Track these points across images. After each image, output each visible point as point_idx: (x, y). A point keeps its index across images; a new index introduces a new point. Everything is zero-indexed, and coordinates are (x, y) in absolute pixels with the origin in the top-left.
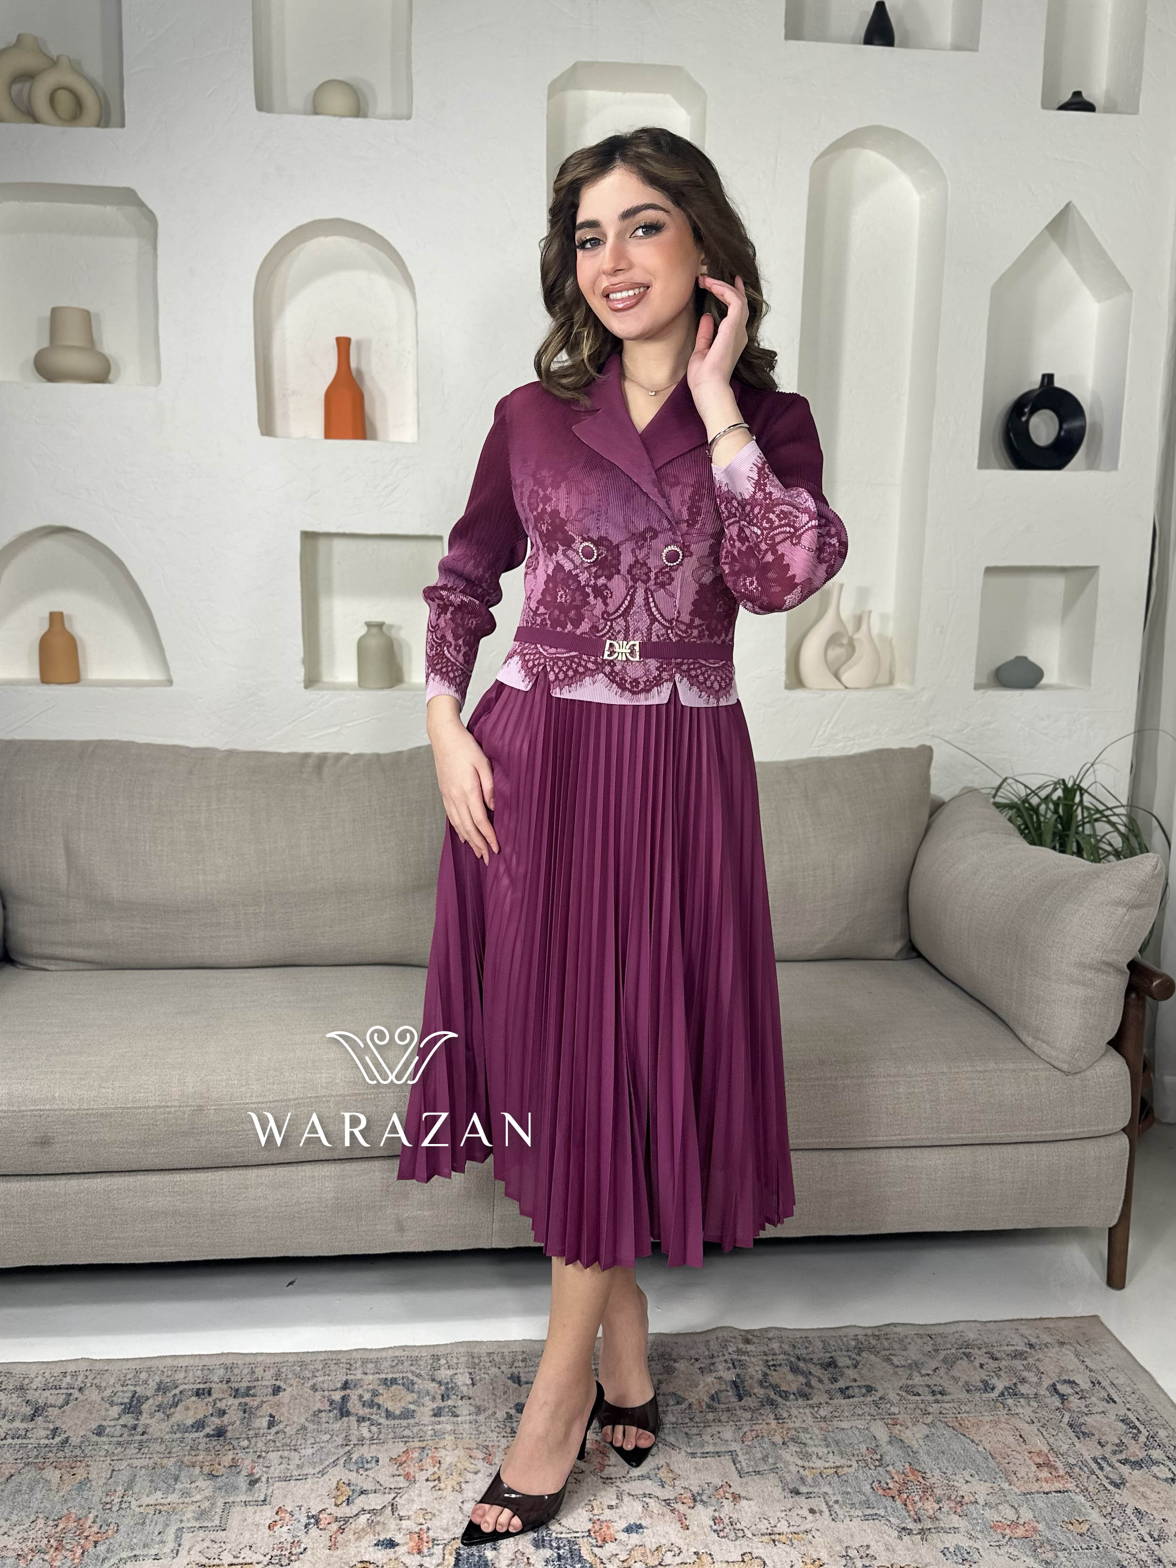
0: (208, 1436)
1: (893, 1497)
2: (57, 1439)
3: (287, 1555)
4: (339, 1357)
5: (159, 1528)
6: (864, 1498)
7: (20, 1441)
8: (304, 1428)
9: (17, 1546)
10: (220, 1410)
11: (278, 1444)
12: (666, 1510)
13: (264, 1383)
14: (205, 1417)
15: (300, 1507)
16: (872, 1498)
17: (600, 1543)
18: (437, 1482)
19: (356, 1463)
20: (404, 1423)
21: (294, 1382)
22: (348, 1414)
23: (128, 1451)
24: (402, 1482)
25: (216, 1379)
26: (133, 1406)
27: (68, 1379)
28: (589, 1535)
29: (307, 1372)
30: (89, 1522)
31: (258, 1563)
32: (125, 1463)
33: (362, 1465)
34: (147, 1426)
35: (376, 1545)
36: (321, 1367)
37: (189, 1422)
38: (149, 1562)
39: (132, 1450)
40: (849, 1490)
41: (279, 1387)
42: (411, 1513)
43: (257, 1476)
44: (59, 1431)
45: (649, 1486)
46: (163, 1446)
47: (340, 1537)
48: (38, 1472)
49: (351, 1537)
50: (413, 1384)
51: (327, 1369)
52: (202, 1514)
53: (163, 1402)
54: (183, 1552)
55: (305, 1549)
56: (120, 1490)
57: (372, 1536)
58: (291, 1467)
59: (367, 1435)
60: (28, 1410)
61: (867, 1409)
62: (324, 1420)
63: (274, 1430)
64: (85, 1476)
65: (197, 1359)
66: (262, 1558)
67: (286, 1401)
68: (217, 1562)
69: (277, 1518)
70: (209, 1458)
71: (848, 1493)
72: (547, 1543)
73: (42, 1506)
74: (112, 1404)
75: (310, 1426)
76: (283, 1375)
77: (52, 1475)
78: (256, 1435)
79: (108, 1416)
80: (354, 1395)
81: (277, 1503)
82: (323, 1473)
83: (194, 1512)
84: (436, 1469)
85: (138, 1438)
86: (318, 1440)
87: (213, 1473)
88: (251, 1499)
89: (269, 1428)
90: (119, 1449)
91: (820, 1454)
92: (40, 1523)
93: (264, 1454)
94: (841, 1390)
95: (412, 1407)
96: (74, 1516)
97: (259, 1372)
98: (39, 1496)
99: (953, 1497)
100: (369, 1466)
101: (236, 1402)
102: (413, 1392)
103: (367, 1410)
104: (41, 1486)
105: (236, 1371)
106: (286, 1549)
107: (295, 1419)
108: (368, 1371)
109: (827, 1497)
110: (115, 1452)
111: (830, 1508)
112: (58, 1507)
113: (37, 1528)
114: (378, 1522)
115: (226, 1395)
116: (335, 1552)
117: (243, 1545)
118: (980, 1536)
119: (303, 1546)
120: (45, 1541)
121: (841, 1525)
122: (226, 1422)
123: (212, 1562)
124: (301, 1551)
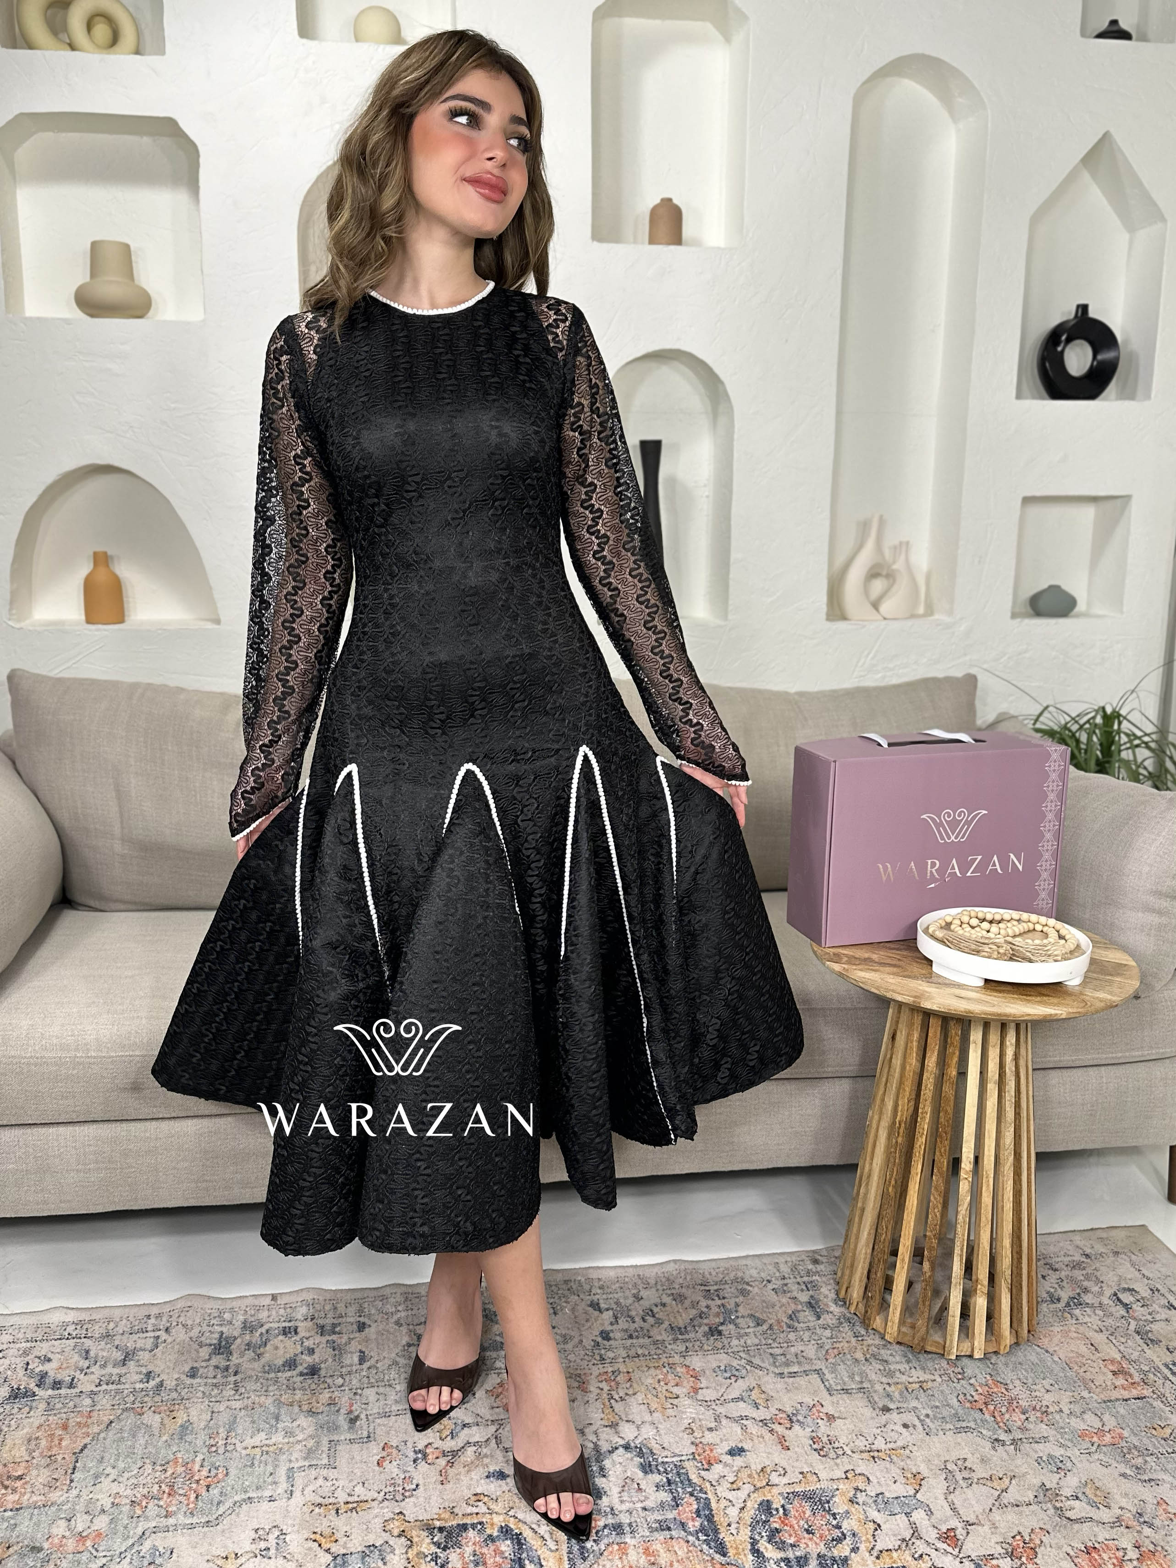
0: (301, 1374)
1: (981, 1410)
2: (152, 1383)
3: (401, 1491)
4: (418, 1290)
5: (270, 1469)
6: (953, 1411)
7: (114, 1387)
8: (397, 1362)
9: (129, 1492)
10: (309, 1348)
11: (372, 1380)
12: (764, 1431)
13: (348, 1319)
14: (296, 1355)
15: (405, 1442)
16: (961, 1412)
17: (706, 1466)
21: (379, 1317)
23: (224, 1392)
25: (300, 1317)
26: (223, 1347)
27: (152, 1321)
28: (694, 1459)
29: (389, 1306)
30: (197, 1467)
31: (373, 1500)
32: (223, 1405)
34: (238, 1365)
35: (487, 1477)
36: (402, 1300)
37: (280, 1362)
38: (265, 1505)
39: (228, 1392)
40: (937, 1404)
41: (364, 1324)
43: (356, 1414)
44: (152, 1374)
45: (743, 1409)
46: (257, 1386)
47: (451, 1472)
48: (138, 1416)
49: (461, 1470)
51: (410, 1301)
52: (309, 1453)
53: (251, 1341)
54: (297, 1493)
55: (418, 1485)
56: (223, 1434)
57: (482, 1469)
58: (390, 1402)
60: (119, 1356)
63: (366, 1366)
64: (186, 1418)
66: (375, 1495)
67: (373, 1336)
68: (332, 1500)
69: (384, 1454)
70: (306, 1397)
71: (937, 1407)
72: (653, 1467)
73: (146, 1451)
74: (201, 1345)
75: (404, 1361)
76: (366, 1311)
77: (153, 1419)
78: (350, 1373)
79: (200, 1358)
81: (381, 1438)
83: (301, 1451)
85: (232, 1379)
87: (314, 1411)
88: (354, 1436)
89: (360, 1364)
90: (216, 1391)
91: (903, 1370)
92: (148, 1468)
93: (359, 1391)
96: (180, 1461)
97: (341, 1307)
98: (142, 1441)
99: (1038, 1409)
101: (324, 1339)
104: (143, 1431)
105: (319, 1308)
106: (399, 1485)
107: (387, 1354)
109: (918, 1412)
110: (212, 1393)
111: (921, 1420)
112: (164, 1452)
113: (146, 1474)
114: (486, 1455)
115: (313, 1333)
116: (448, 1486)
117: (355, 1483)
118: (1070, 1444)
119: (415, 1482)
120: (156, 1487)
121: (935, 1439)
122: (317, 1360)
123: (327, 1501)
124: (414, 1487)
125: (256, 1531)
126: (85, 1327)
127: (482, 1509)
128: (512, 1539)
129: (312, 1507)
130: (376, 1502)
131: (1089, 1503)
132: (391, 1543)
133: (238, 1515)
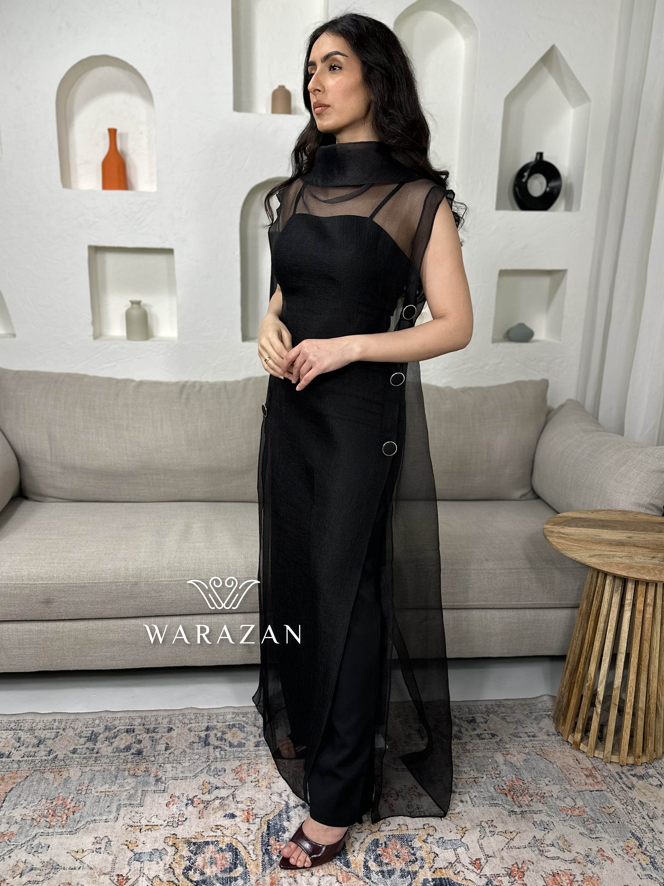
0: (133, 754)
1: (506, 794)
2: (51, 756)
3: (177, 821)
4: (203, 712)
5: (108, 804)
6: (490, 795)
7: (31, 758)
8: (185, 751)
9: (31, 814)
10: (139, 741)
11: (170, 760)
13: (163, 726)
14: (132, 744)
15: (183, 794)
16: (495, 795)
18: (257, 783)
19: (214, 771)
20: (239, 749)
21: (179, 725)
22: (209, 744)
23: (89, 762)
24: (239, 784)
25: (137, 724)
26: (93, 738)
27: (56, 724)
29: (186, 720)
30: (69, 800)
31: (161, 825)
32: (88, 768)
33: (217, 773)
34: (99, 749)
35: (224, 816)
36: (193, 718)
37: (122, 747)
38: (103, 824)
39: (91, 762)
40: (482, 790)
41: (171, 728)
42: (242, 800)
43: (160, 776)
44: (52, 752)
46: (108, 760)
47: (205, 812)
48: (42, 774)
49: (212, 812)
50: (244, 727)
51: (197, 719)
52: (131, 797)
53: (108, 735)
54: (120, 819)
55: (186, 819)
56: (86, 784)
57: (222, 812)
58: (178, 772)
59: (219, 756)
60: (36, 741)
61: (492, 746)
62: (196, 748)
63: (168, 752)
64: (67, 776)
65: (126, 713)
66: (163, 822)
67: (175, 736)
68: (139, 824)
69: (171, 800)
70: (133, 767)
71: (482, 792)
73: (44, 792)
74: (81, 737)
75: (188, 751)
76: (173, 721)
77: (49, 776)
78: (159, 754)
79: (79, 743)
80: (212, 733)
81: (170, 791)
82: (195, 776)
83: (126, 795)
84: (256, 775)
85: (95, 755)
86: (192, 758)
87: (136, 774)
88: (157, 789)
89: (166, 751)
90: (85, 761)
91: (466, 771)
92: (44, 801)
93: (162, 765)
94: (478, 735)
95: (243, 741)
96: (61, 797)
97: (160, 720)
98: (43, 787)
99: (539, 794)
100: (219, 773)
101: (148, 736)
102: (244, 732)
103: (220, 742)
104: (44, 781)
105: (147, 720)
106: (176, 818)
107: (180, 746)
108: (220, 721)
109: (470, 794)
110: (83, 762)
111: (471, 799)
112: (53, 793)
113: (42, 805)
114: (225, 805)
115: (142, 732)
116: (202, 820)
117: (153, 815)
118: (554, 815)
119: (185, 817)
120: (47, 811)
121: (477, 809)
122: (142, 747)
123: (136, 824)
124: (184, 819)
125: (96, 838)
126: (20, 725)
127: (219, 833)
128: (232, 852)
129: (127, 827)
130: (163, 827)
131: (559, 849)
132: (166, 848)
133: (88, 829)
